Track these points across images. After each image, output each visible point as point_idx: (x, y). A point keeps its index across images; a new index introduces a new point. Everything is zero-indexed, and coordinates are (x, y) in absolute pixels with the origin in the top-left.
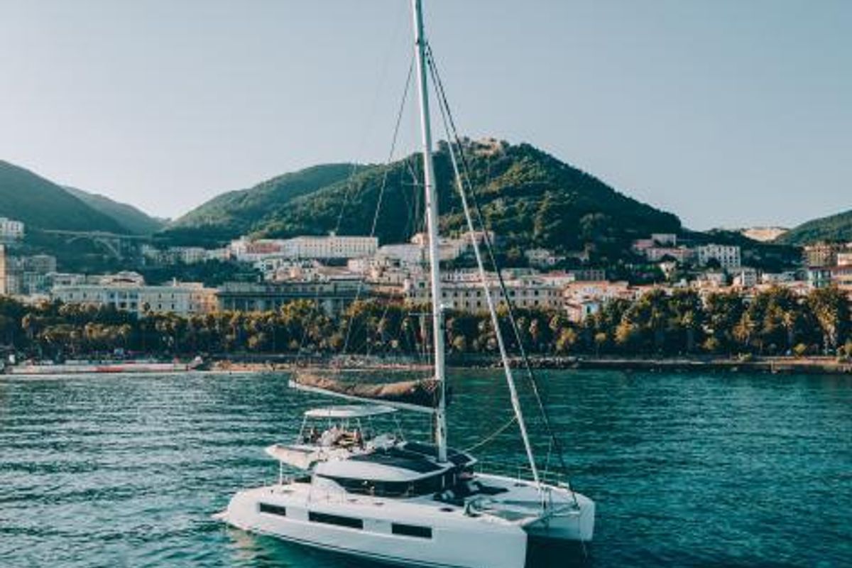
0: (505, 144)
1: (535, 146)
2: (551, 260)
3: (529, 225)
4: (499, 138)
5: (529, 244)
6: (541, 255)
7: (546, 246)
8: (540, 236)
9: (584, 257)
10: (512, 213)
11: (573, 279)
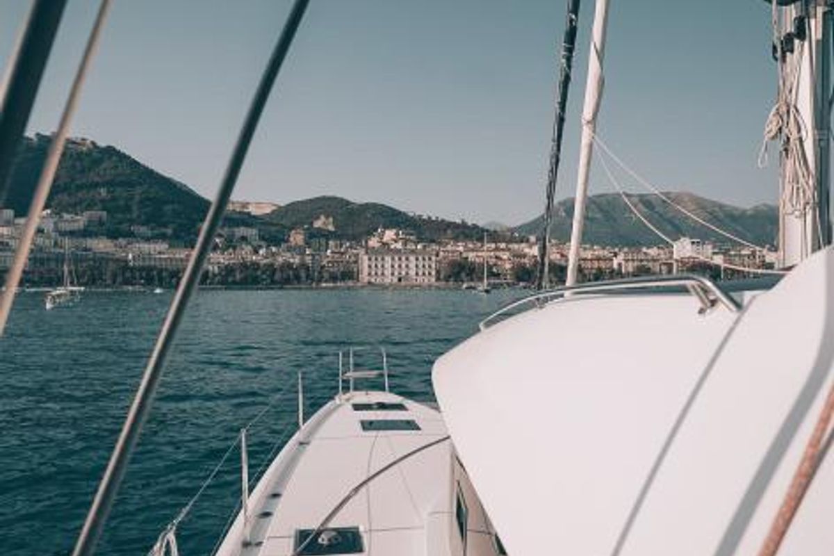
0: (93, 143)
1: (118, 148)
2: (149, 233)
3: (128, 209)
4: (90, 138)
5: (132, 222)
6: (143, 230)
7: (145, 223)
8: (139, 217)
9: (169, 231)
10: (114, 199)
11: (167, 246)
